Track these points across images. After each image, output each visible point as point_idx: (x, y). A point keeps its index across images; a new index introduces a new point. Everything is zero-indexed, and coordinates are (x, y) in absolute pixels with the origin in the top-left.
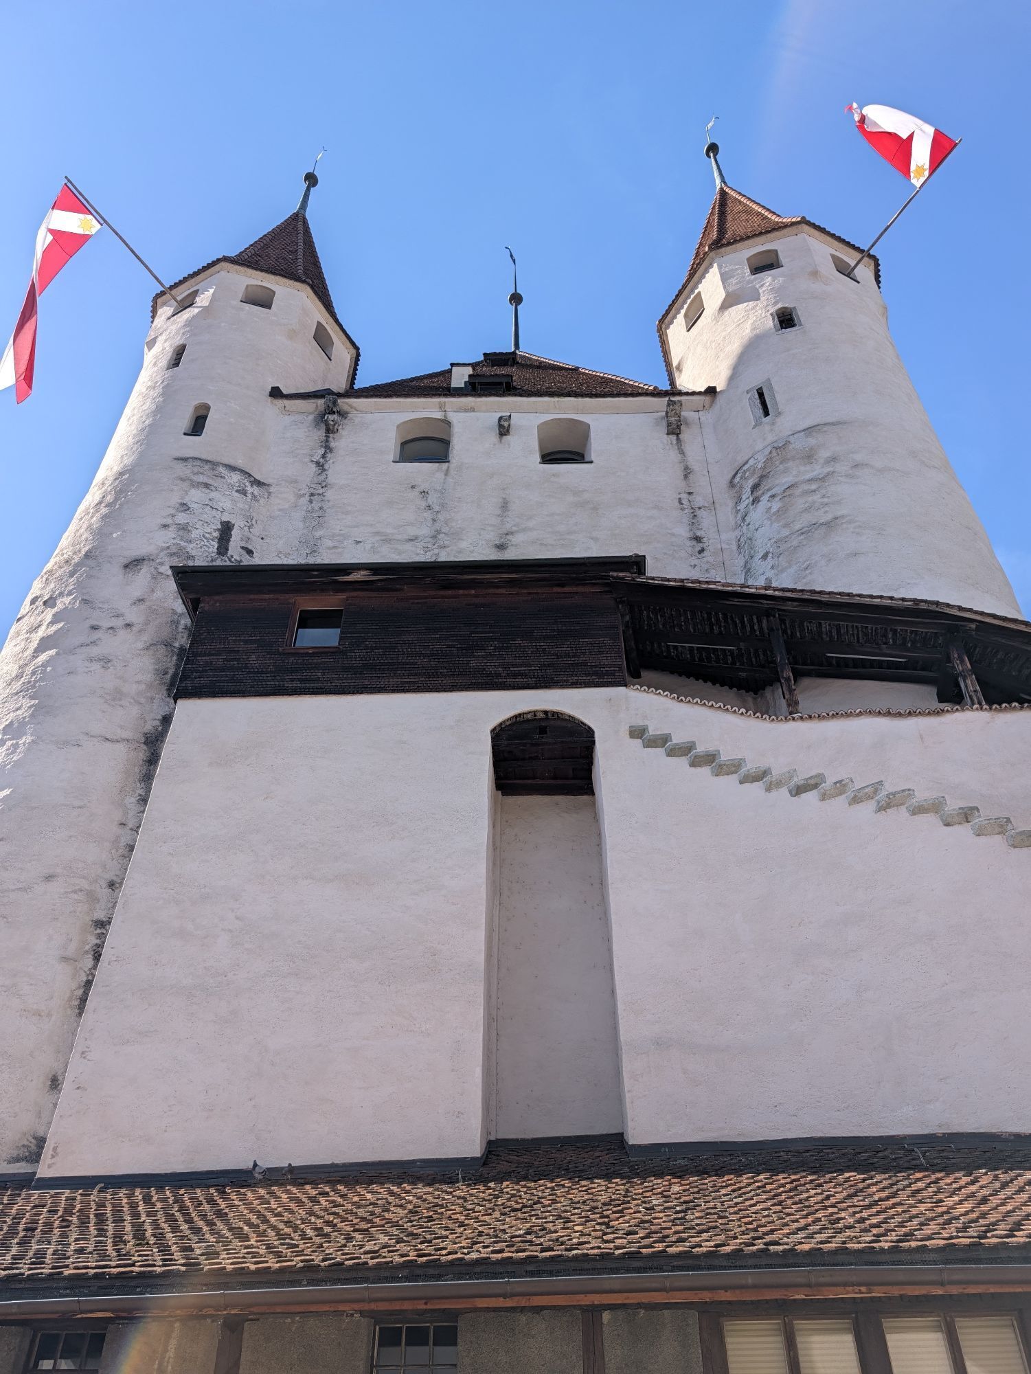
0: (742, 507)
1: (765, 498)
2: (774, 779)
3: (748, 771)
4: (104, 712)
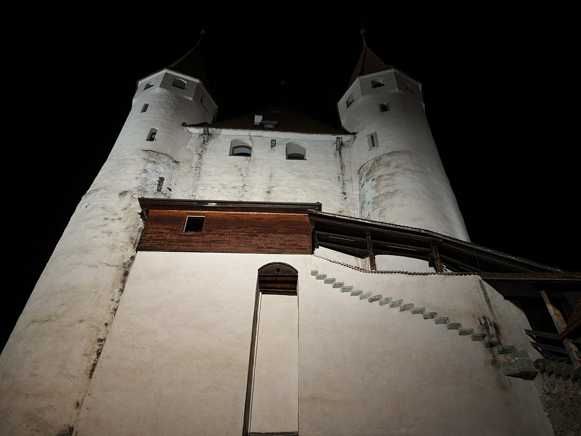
0: (362, 182)
1: (370, 180)
2: (363, 295)
3: (354, 291)
4: (108, 254)
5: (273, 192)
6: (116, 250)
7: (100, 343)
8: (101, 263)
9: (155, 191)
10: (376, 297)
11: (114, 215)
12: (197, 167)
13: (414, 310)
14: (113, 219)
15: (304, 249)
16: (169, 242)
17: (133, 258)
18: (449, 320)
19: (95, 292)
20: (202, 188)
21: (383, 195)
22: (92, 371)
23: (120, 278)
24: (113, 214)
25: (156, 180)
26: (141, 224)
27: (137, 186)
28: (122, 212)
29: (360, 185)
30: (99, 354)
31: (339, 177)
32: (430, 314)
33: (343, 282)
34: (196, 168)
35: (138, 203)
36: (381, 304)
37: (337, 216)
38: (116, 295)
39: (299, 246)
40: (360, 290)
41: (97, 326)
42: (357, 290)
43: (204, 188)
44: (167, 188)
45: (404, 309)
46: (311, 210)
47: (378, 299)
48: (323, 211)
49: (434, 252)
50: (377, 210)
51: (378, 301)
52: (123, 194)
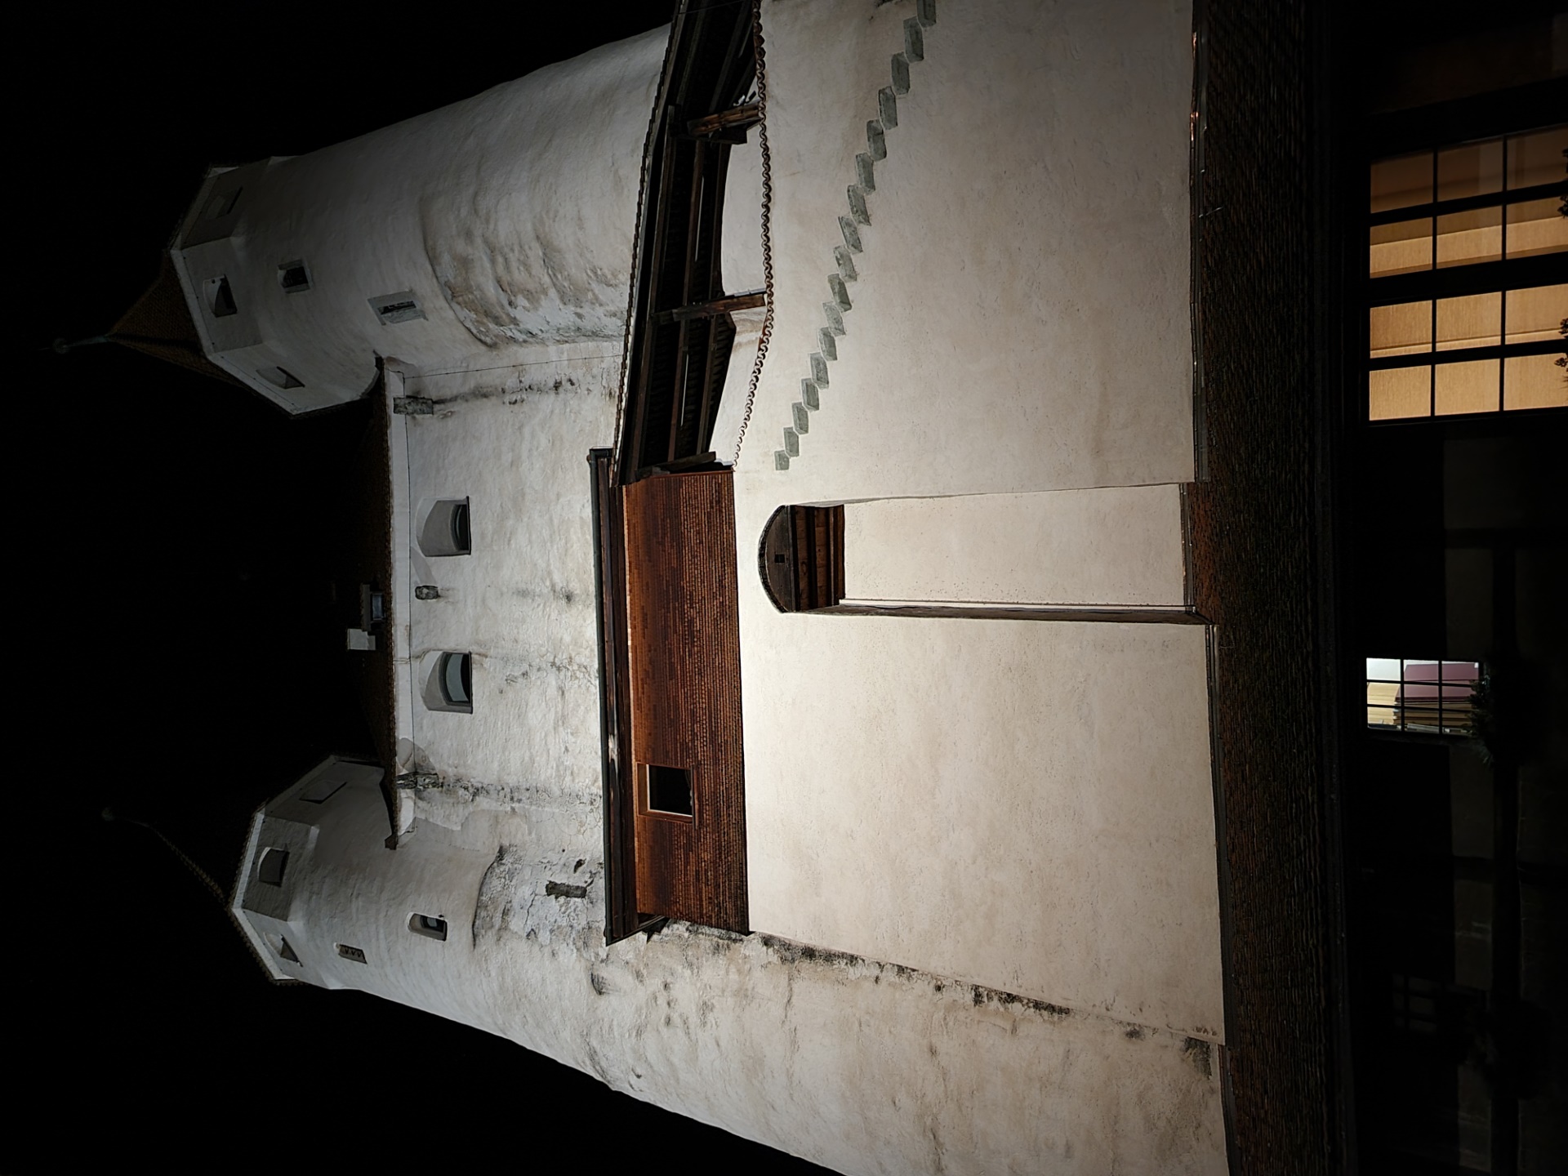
0: (521, 337)
1: (513, 312)
2: (833, 326)
3: (823, 351)
4: (760, 1006)
5: (567, 586)
6: (750, 987)
7: (985, 999)
8: (783, 1022)
9: (585, 902)
10: (836, 290)
11: (658, 1003)
12: (512, 799)
13: (864, 184)
14: (669, 1004)
15: (719, 492)
16: (720, 853)
17: (767, 941)
18: (884, 89)
19: (860, 1026)
20: (568, 779)
21: (555, 275)
22: (1052, 1009)
23: (820, 967)
24: (654, 1004)
25: (554, 904)
26: (678, 929)
27: (575, 951)
28: (647, 981)
29: (531, 343)
30: (1011, 998)
31: (510, 403)
32: (871, 140)
33: (802, 383)
34: (515, 799)
35: (622, 944)
36: (853, 276)
37: (624, 404)
38: (865, 972)
39: (712, 507)
40: (819, 335)
41: (943, 1011)
42: (821, 343)
43: (568, 773)
44: (575, 871)
45: (862, 212)
46: (611, 476)
47: (842, 285)
48: (610, 444)
49: (703, 128)
50: (597, 292)
51: (847, 285)
52: (598, 986)
